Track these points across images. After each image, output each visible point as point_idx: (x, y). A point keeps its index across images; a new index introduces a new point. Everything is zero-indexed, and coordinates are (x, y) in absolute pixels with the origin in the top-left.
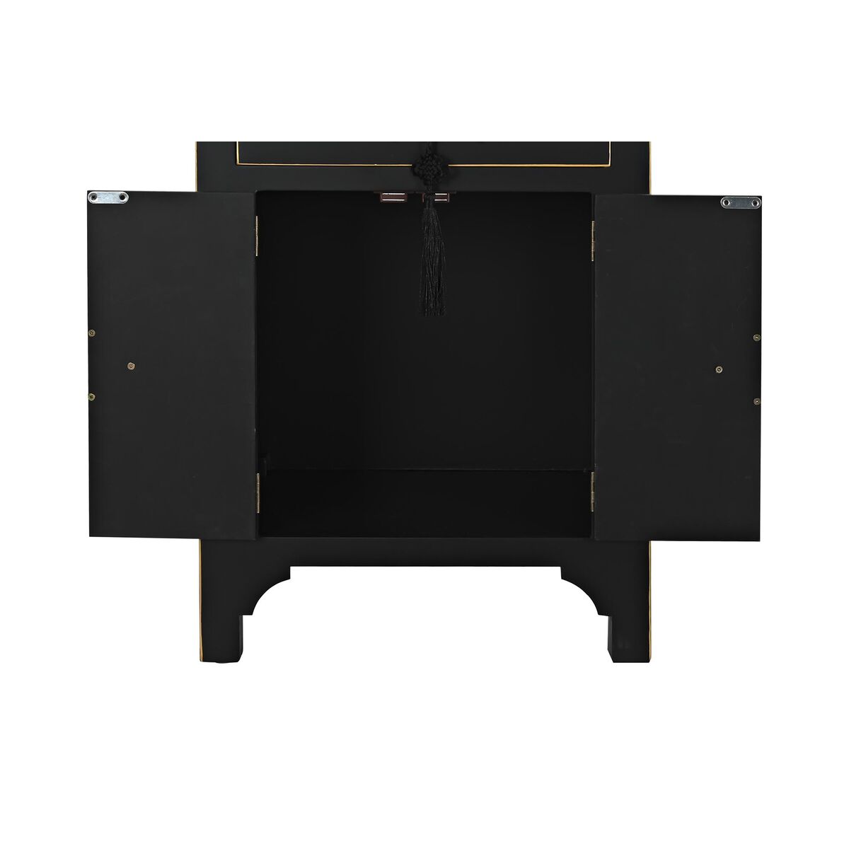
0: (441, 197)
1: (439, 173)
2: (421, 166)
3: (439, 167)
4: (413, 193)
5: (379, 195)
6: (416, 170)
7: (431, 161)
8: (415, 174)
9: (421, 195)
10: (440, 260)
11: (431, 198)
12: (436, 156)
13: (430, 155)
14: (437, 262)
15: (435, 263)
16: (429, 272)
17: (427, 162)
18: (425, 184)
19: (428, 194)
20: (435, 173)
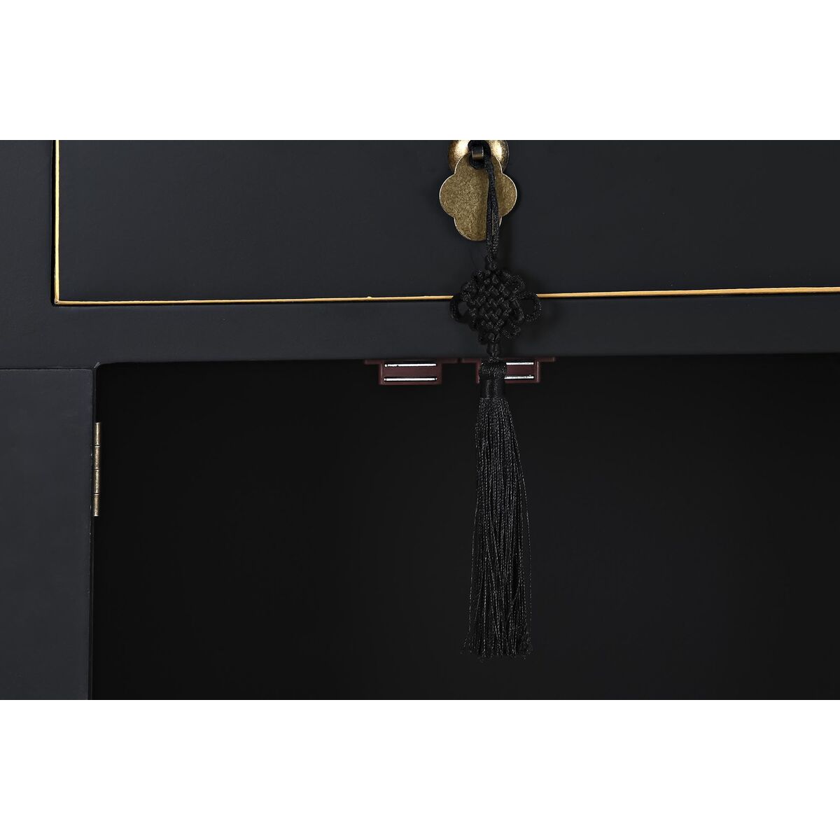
0: (520, 371)
1: (514, 315)
2: (473, 299)
3: (514, 300)
4: (456, 362)
5: (375, 369)
6: (463, 308)
7: (497, 286)
8: (458, 317)
9: (474, 365)
10: (517, 519)
11: (496, 372)
12: (508, 275)
13: (493, 272)
14: (511, 525)
15: (506, 528)
16: (492, 547)
17: (487, 287)
18: (484, 340)
19: (488, 365)
20: (506, 314)
